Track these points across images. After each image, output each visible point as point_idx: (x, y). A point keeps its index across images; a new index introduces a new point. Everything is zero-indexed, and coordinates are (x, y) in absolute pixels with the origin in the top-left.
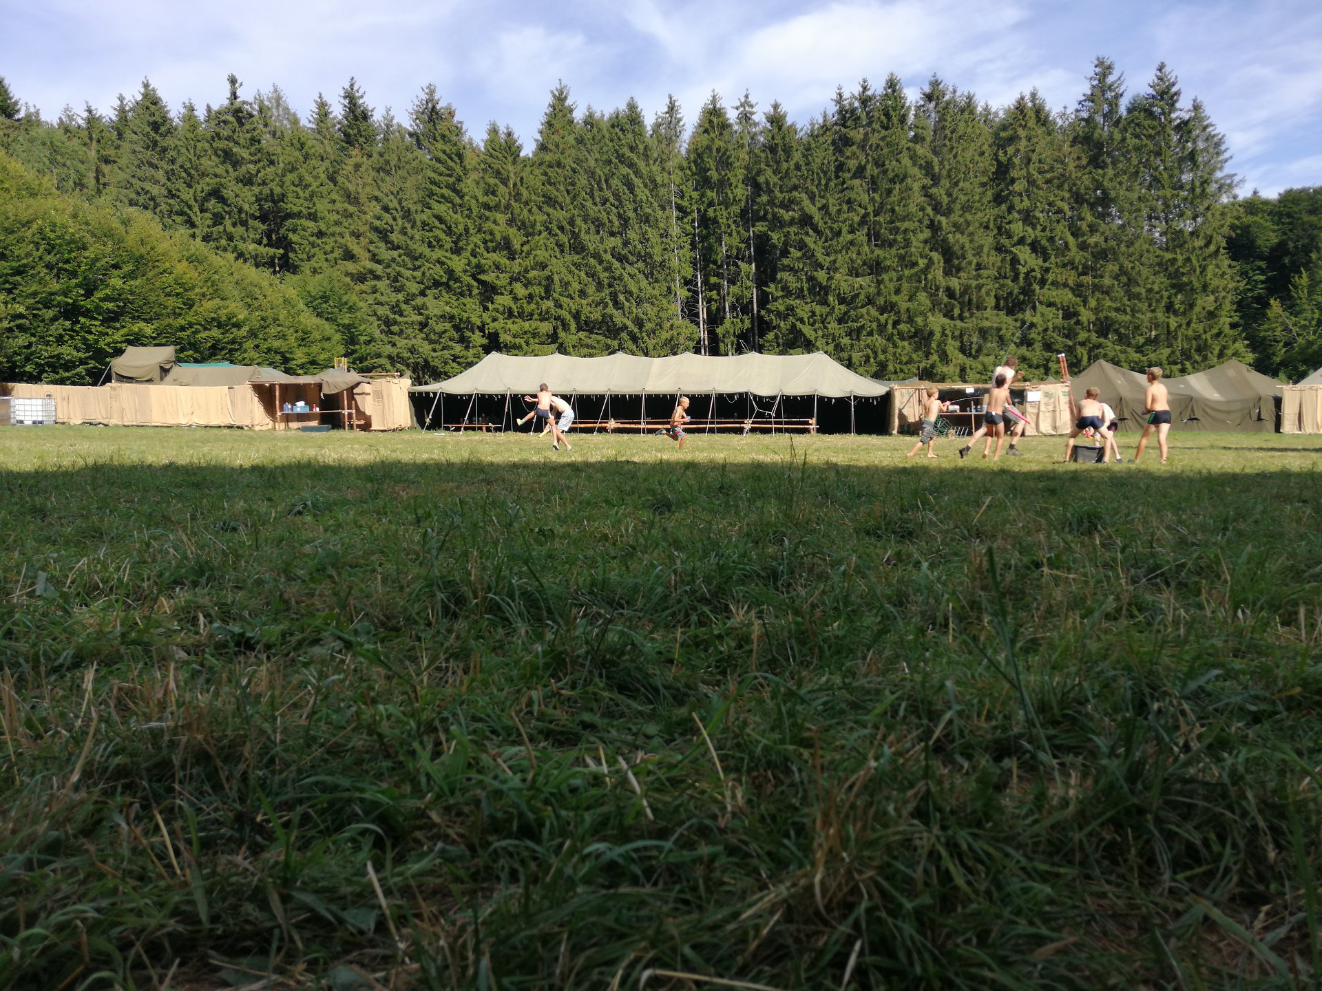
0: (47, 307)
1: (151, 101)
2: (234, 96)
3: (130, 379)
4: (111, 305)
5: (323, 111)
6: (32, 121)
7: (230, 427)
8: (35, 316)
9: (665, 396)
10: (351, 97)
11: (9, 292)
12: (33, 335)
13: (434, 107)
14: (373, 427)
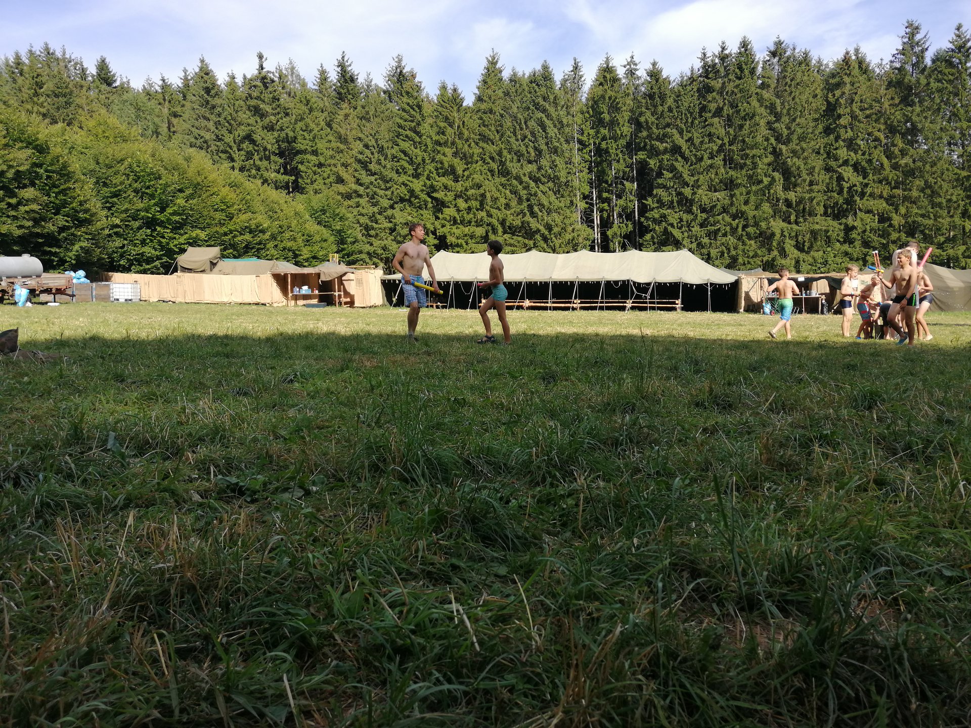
0: (135, 219)
1: (205, 72)
2: (262, 67)
3: (190, 270)
4: (177, 218)
5: (323, 77)
6: (125, 88)
7: (257, 304)
8: (126, 226)
9: (566, 282)
10: (342, 66)
11: (109, 209)
12: (125, 239)
13: (401, 71)
14: (356, 305)
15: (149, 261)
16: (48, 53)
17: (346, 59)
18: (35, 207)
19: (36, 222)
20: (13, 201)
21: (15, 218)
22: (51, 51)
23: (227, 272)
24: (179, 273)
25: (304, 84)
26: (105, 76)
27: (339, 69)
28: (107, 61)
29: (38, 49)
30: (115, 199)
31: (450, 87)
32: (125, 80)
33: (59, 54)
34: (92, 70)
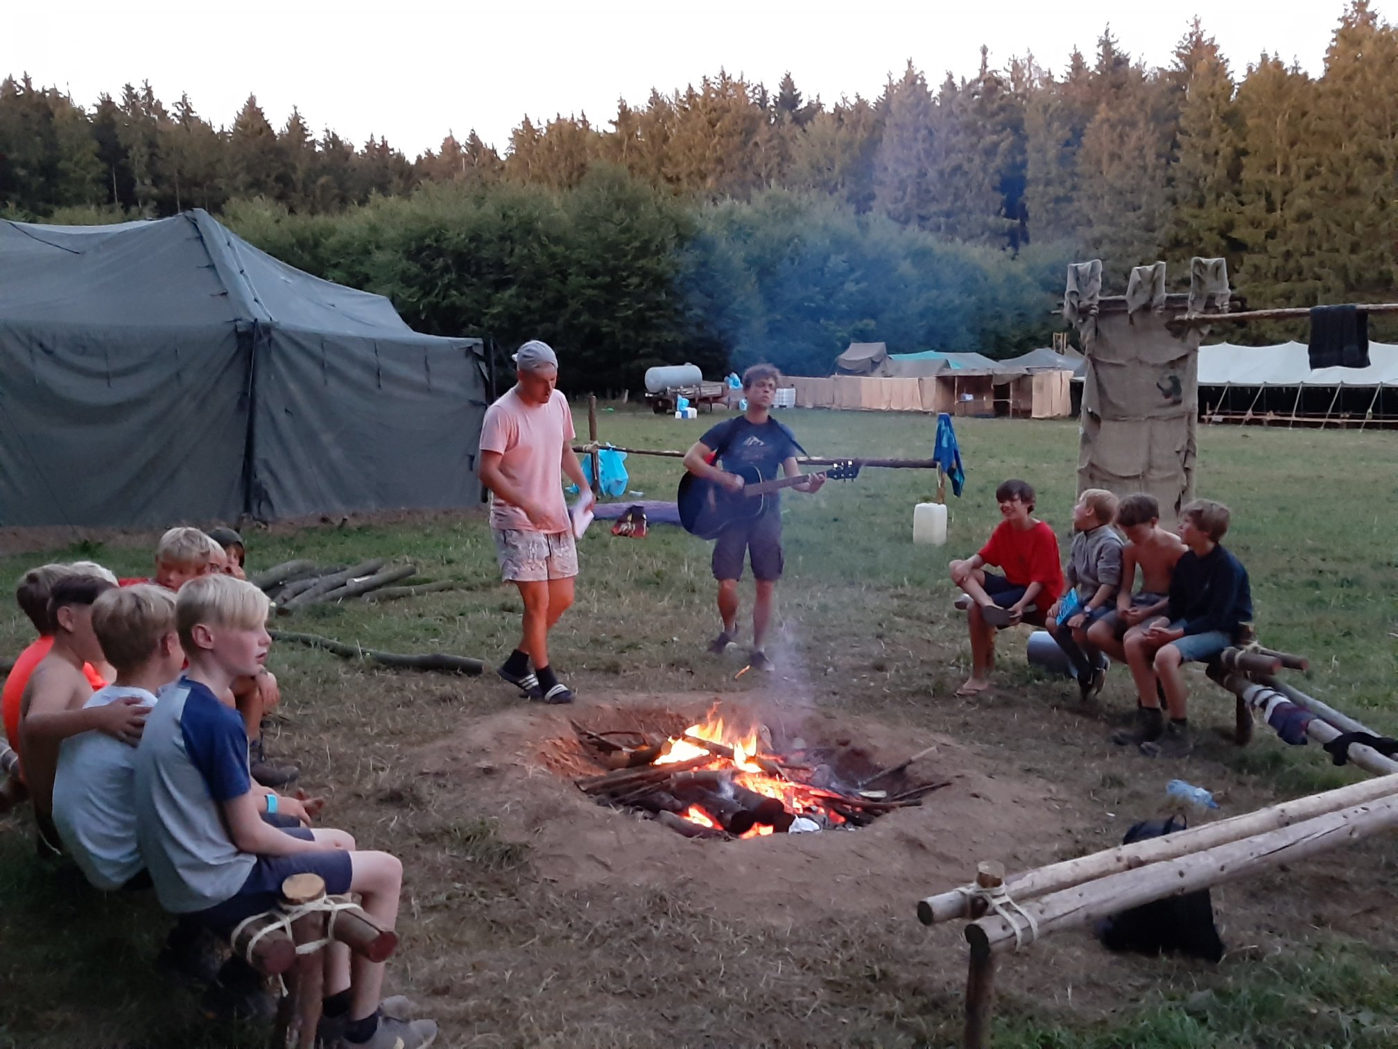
0: (797, 311)
2: (985, 65)
3: (849, 372)
4: (844, 306)
5: (1078, 64)
7: (917, 412)
8: (789, 319)
9: (1324, 389)
10: (1106, 44)
13: (1199, 39)
14: (1034, 415)
15: (809, 358)
16: (725, 78)
17: (1110, 34)
22: (728, 76)
23: (891, 373)
24: (836, 376)
26: (789, 97)
27: (1100, 50)
28: (792, 77)
29: (714, 76)
31: (1271, 57)
33: (735, 79)
34: (774, 91)
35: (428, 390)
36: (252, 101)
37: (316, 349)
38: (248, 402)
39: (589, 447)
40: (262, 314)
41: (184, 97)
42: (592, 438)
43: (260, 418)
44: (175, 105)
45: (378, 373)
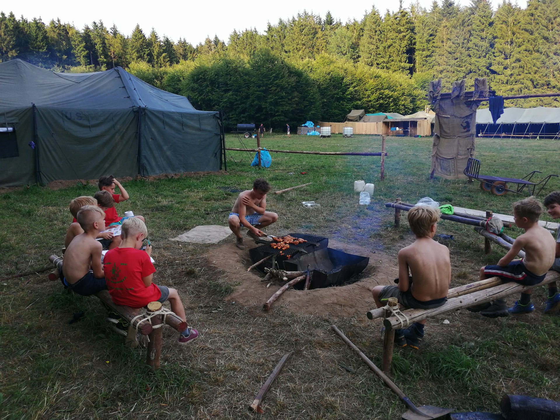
0: (332, 98)
1: (374, 13)
2: (401, 7)
3: (351, 120)
4: (349, 97)
5: (435, 6)
6: (339, 24)
7: (376, 135)
8: (329, 101)
9: (524, 124)
11: (323, 95)
12: (328, 107)
15: (337, 116)
16: (306, 14)
18: (297, 99)
19: (297, 104)
20: (290, 97)
21: (290, 104)
22: (307, 13)
23: (366, 121)
24: (347, 122)
25: (425, 12)
26: (330, 21)
28: (330, 13)
29: (302, 13)
30: (326, 91)
32: (338, 20)
33: (310, 14)
34: (324, 18)
35: (200, 130)
36: (138, 27)
37: (161, 116)
38: (138, 135)
39: (257, 149)
40: (142, 104)
41: (114, 26)
42: (258, 146)
43: (143, 140)
44: (111, 29)
45: (183, 124)
